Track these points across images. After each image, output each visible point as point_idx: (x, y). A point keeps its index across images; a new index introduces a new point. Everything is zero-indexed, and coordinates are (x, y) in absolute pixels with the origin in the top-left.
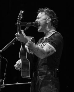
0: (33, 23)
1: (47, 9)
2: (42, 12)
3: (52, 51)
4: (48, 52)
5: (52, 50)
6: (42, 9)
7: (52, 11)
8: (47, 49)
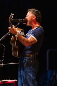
1: (34, 10)
2: (30, 11)
4: (32, 42)
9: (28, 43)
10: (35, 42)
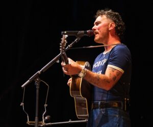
0: (88, 31)
1: (110, 11)
2: (102, 14)
3: (119, 74)
5: (117, 73)
6: (102, 11)
7: (117, 13)
8: (110, 74)
9: (109, 82)
10: (120, 76)
